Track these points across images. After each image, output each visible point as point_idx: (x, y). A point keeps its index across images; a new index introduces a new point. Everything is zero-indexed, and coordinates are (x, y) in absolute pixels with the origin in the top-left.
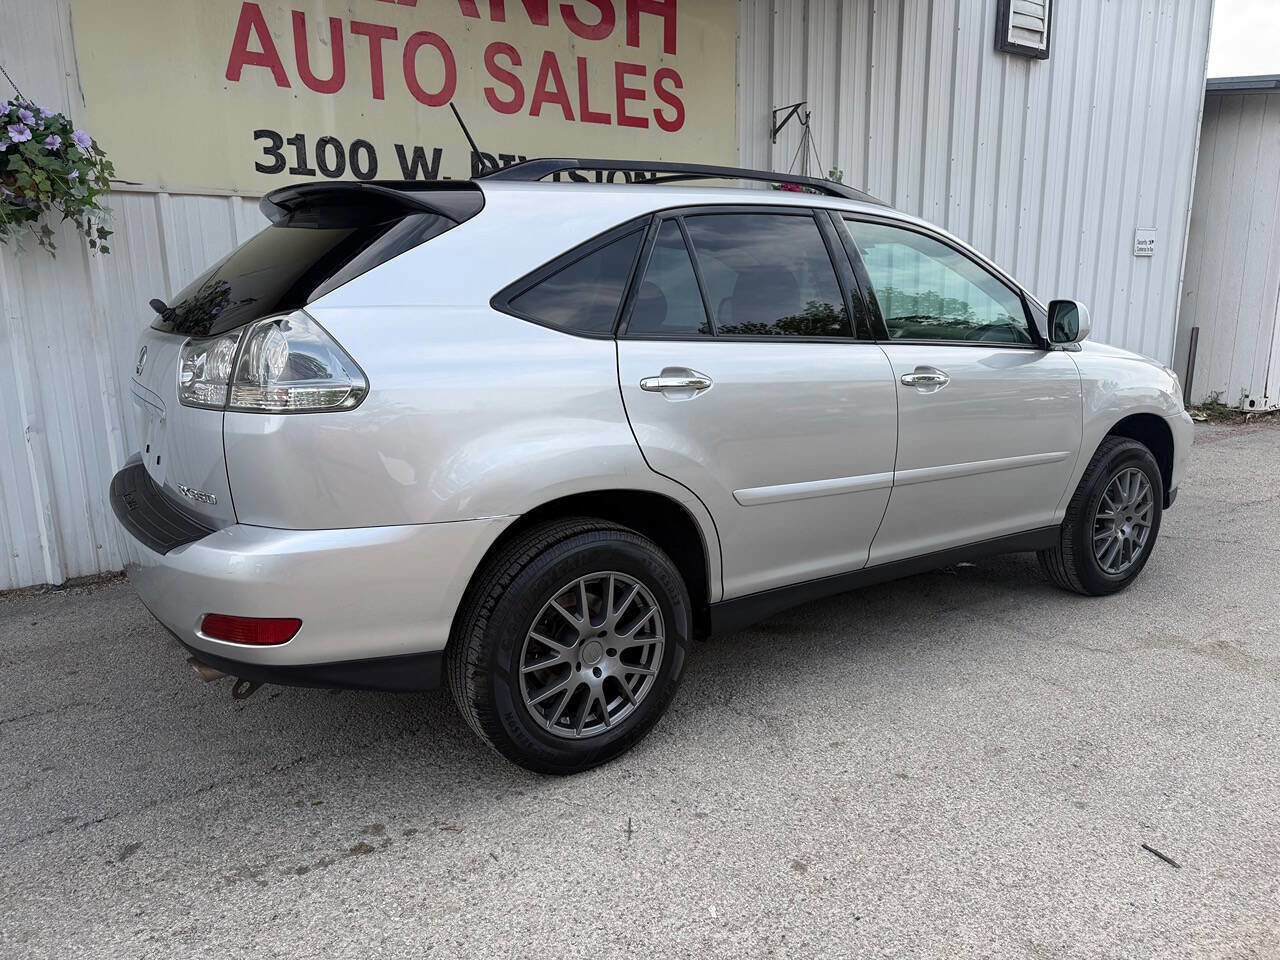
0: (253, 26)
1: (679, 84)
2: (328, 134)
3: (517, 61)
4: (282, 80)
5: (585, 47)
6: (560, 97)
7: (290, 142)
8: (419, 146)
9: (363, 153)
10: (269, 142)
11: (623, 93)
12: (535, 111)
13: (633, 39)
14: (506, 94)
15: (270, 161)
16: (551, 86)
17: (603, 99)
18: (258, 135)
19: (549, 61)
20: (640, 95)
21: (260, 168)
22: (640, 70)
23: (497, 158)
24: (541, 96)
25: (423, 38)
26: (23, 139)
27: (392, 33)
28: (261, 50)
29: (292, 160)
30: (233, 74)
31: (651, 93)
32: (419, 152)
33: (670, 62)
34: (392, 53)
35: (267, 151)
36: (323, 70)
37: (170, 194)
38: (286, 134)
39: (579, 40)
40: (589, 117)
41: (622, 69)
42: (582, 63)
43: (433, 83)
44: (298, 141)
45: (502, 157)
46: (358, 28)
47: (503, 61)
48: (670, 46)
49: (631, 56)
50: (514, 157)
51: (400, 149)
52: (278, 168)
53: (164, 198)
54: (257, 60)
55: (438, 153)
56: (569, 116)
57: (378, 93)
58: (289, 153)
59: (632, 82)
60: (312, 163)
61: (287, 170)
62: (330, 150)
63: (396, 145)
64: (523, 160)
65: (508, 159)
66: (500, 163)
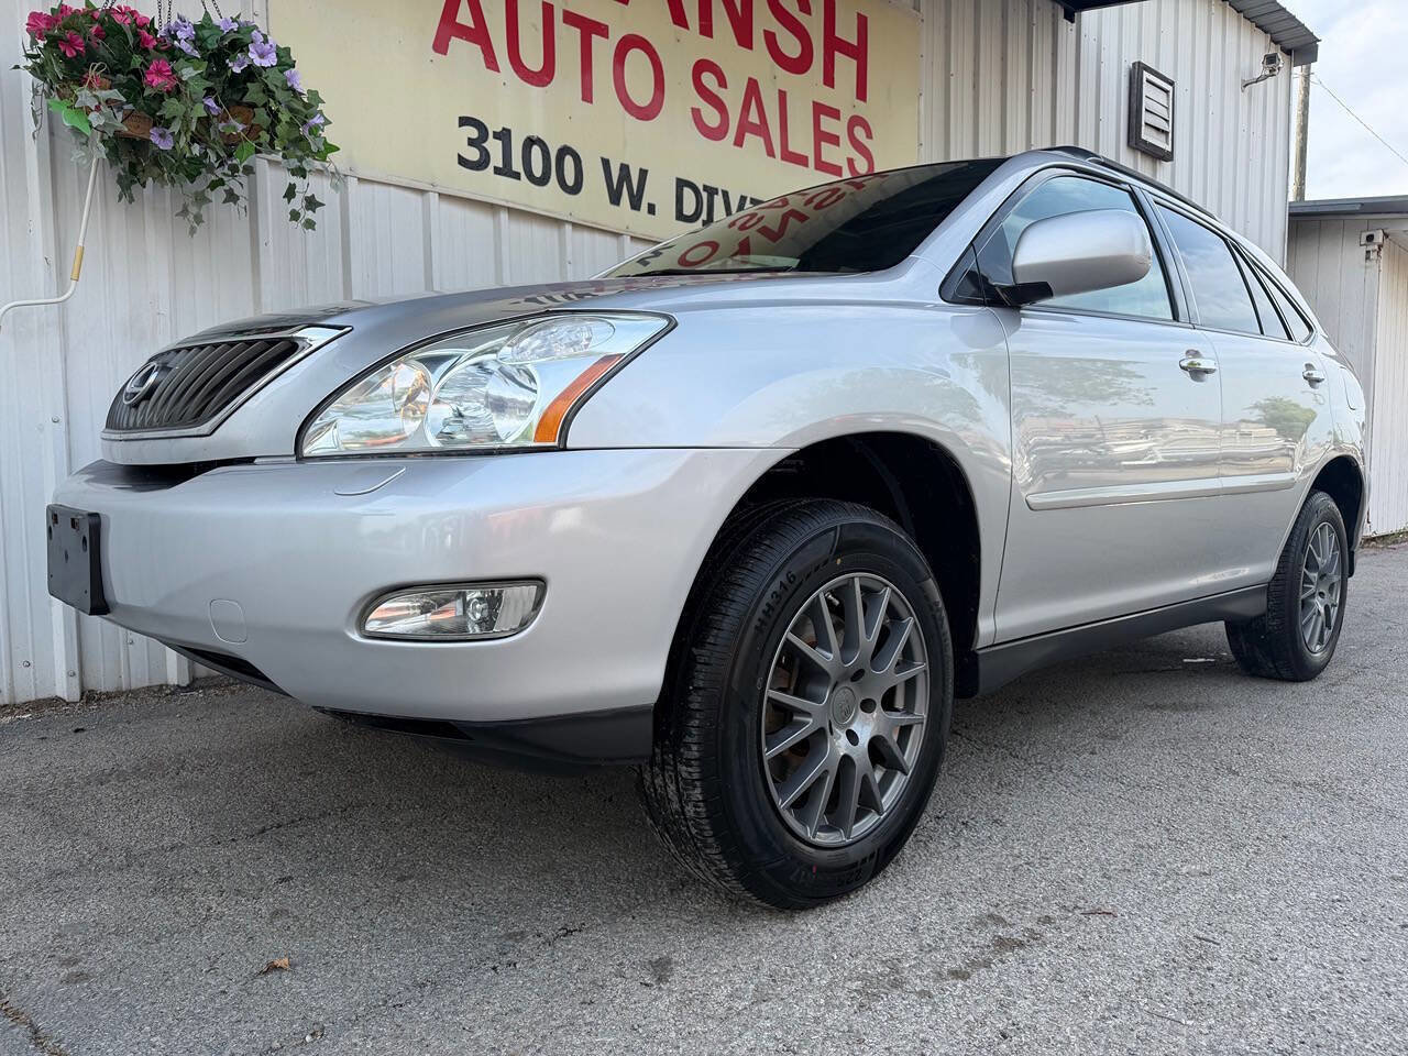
1: (869, 135)
2: (535, 133)
3: (722, 83)
4: (491, 63)
5: (786, 79)
6: (762, 130)
7: (497, 136)
8: (626, 163)
9: (569, 160)
10: (473, 133)
11: (821, 137)
12: (739, 142)
13: (829, 80)
14: (712, 117)
15: (473, 154)
16: (754, 118)
17: (802, 142)
18: (464, 121)
19: (753, 88)
20: (834, 140)
21: (462, 161)
22: (835, 114)
23: (701, 188)
24: (744, 127)
25: (629, 43)
26: (266, 63)
27: (603, 30)
28: (471, 24)
29: (497, 159)
30: (441, 46)
31: (844, 139)
32: (625, 168)
33: (861, 109)
34: (603, 49)
35: (471, 142)
36: (533, 59)
37: (359, 179)
38: (493, 126)
39: (779, 71)
40: (789, 156)
41: (820, 109)
42: (782, 96)
43: (641, 94)
44: (504, 136)
45: (706, 188)
46: (571, 18)
47: (709, 80)
48: (861, 93)
49: (828, 97)
50: (717, 189)
51: (606, 163)
52: (481, 165)
53: (352, 182)
54: (463, 32)
55: (643, 173)
56: (771, 153)
57: (587, 96)
58: (495, 147)
59: (828, 124)
60: (517, 165)
61: (490, 169)
62: (536, 151)
63: (602, 159)
64: (725, 194)
65: (712, 191)
66: (705, 195)
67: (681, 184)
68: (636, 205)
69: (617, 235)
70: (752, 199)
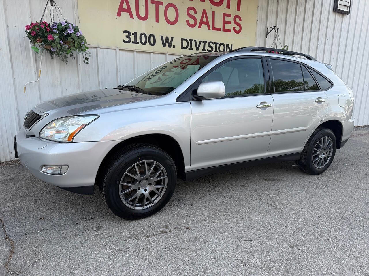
0: (125, 1)
1: (240, 20)
2: (143, 32)
3: (195, 12)
4: (132, 17)
5: (215, 8)
6: (207, 23)
7: (133, 34)
8: (167, 36)
9: (152, 38)
10: (127, 34)
11: (225, 22)
12: (200, 27)
13: (228, 6)
14: (192, 22)
15: (127, 39)
16: (204, 20)
17: (219, 24)
18: (125, 32)
19: (205, 12)
20: (229, 23)
21: (124, 41)
22: (229, 16)
23: (188, 40)
24: (202, 23)
25: (170, 5)
27: (162, 4)
28: (126, 8)
29: (133, 40)
30: (119, 14)
31: (232, 22)
32: (167, 38)
33: (238, 13)
34: (162, 9)
35: (127, 37)
36: (143, 14)
37: (100, 48)
38: (132, 32)
39: (213, 7)
40: (215, 29)
41: (225, 15)
42: (213, 13)
43: (172, 18)
44: (135, 34)
45: (190, 40)
46: (153, 2)
47: (192, 12)
48: (239, 9)
49: (228, 11)
50: (193, 40)
51: (162, 37)
52: (130, 41)
53: (99, 49)
54: (125, 10)
55: (172, 38)
56: (209, 28)
57: (157, 21)
58: (132, 37)
59: (227, 19)
60: (138, 41)
61: (131, 42)
62: (143, 37)
63: (161, 36)
64: (195, 41)
65: (191, 41)
66: (189, 42)
67: (183, 40)
68: (170, 46)
69: (165, 54)
70: (203, 41)
